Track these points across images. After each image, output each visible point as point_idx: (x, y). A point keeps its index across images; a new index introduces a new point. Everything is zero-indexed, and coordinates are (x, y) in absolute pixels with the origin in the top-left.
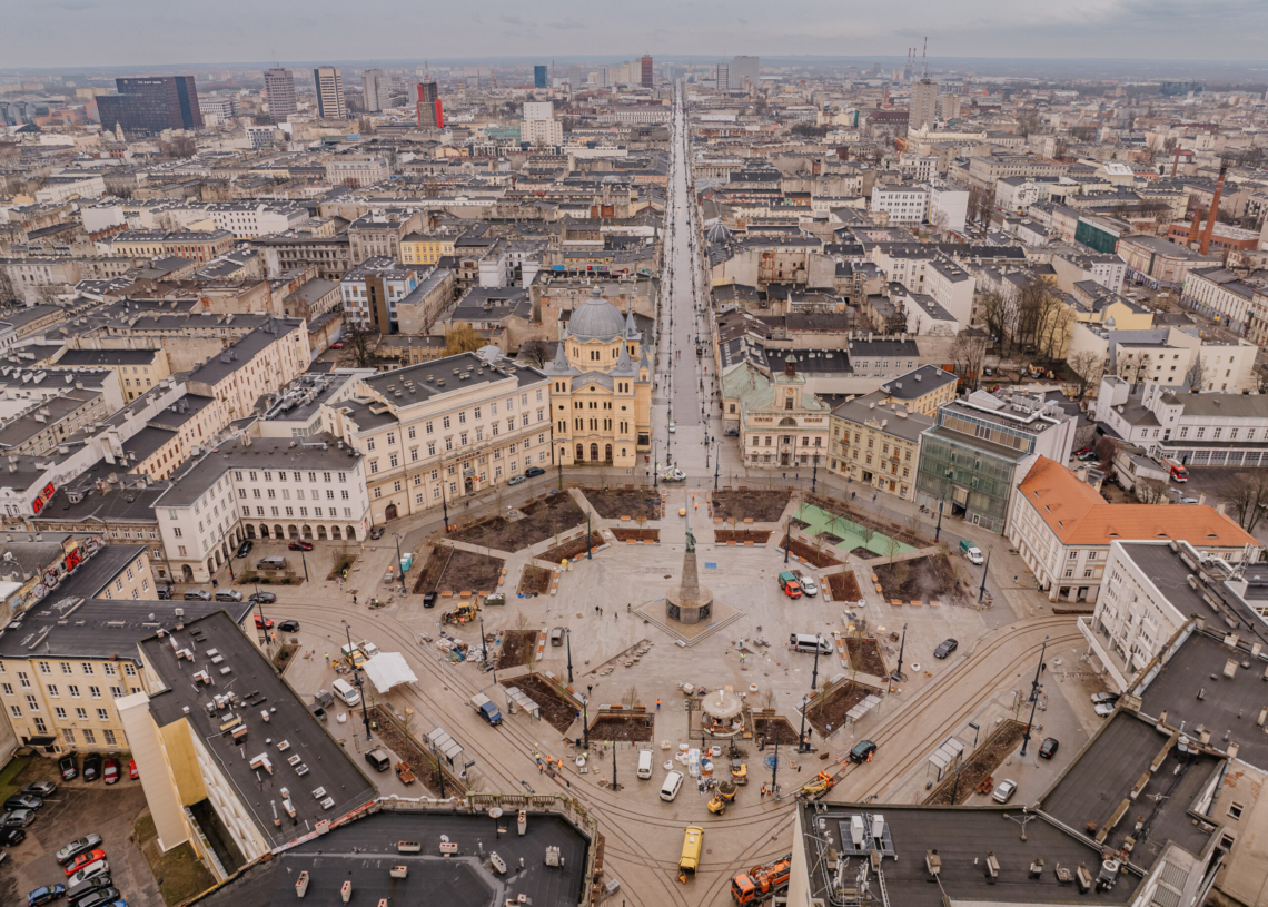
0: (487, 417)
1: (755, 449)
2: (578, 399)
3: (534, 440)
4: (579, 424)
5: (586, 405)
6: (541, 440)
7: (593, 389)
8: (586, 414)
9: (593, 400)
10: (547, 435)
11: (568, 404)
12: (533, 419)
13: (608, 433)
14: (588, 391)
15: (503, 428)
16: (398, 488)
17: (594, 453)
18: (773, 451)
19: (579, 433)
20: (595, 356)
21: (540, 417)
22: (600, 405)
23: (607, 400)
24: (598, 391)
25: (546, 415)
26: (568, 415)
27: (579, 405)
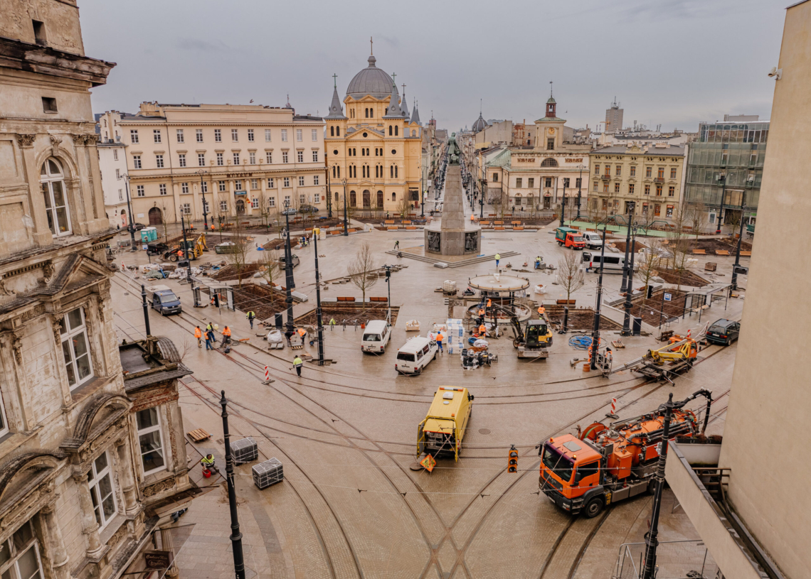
0: (260, 143)
1: (519, 191)
2: (352, 145)
3: (309, 179)
4: (352, 170)
5: (359, 152)
6: (316, 182)
7: (365, 135)
8: (359, 161)
9: (365, 145)
10: (322, 177)
11: (342, 149)
12: (308, 157)
13: (379, 180)
14: (360, 137)
15: (277, 157)
16: (163, 192)
17: (366, 201)
18: (537, 194)
19: (352, 180)
20: (369, 113)
21: (315, 158)
22: (372, 152)
23: (379, 145)
24: (370, 137)
25: (321, 158)
26: (342, 161)
27: (352, 152)
